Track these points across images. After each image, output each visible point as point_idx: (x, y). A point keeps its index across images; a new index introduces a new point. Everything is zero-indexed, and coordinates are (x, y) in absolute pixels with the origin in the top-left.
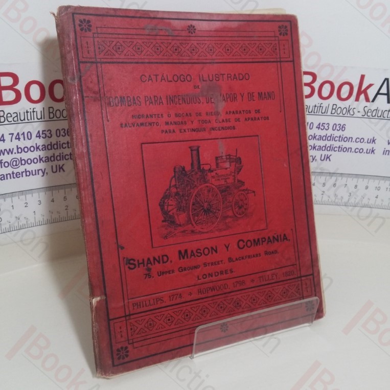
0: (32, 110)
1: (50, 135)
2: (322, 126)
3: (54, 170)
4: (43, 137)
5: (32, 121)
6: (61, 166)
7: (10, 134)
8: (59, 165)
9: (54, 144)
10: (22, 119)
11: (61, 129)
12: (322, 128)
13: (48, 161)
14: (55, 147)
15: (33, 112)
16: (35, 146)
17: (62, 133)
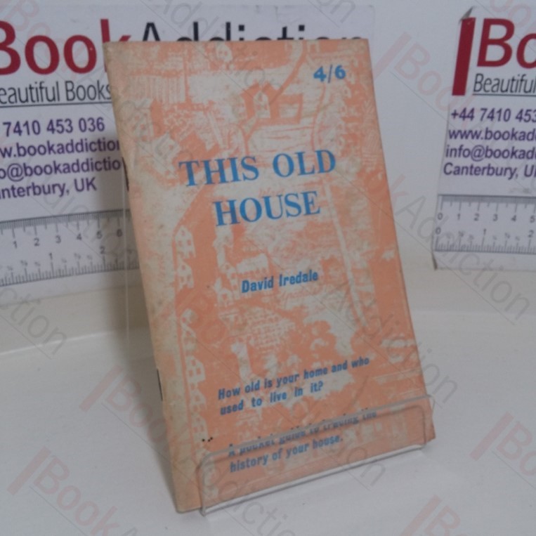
0: (38, 85)
1: (69, 129)
2: (526, 115)
3: (80, 186)
4: (58, 131)
5: (40, 102)
6: (90, 180)
7: (5, 124)
8: (87, 180)
9: (77, 144)
10: (24, 98)
11: (86, 118)
12: (527, 118)
13: (69, 171)
14: (79, 148)
15: (41, 88)
16: (46, 145)
17: (89, 125)
